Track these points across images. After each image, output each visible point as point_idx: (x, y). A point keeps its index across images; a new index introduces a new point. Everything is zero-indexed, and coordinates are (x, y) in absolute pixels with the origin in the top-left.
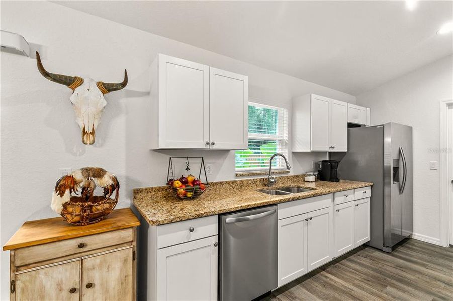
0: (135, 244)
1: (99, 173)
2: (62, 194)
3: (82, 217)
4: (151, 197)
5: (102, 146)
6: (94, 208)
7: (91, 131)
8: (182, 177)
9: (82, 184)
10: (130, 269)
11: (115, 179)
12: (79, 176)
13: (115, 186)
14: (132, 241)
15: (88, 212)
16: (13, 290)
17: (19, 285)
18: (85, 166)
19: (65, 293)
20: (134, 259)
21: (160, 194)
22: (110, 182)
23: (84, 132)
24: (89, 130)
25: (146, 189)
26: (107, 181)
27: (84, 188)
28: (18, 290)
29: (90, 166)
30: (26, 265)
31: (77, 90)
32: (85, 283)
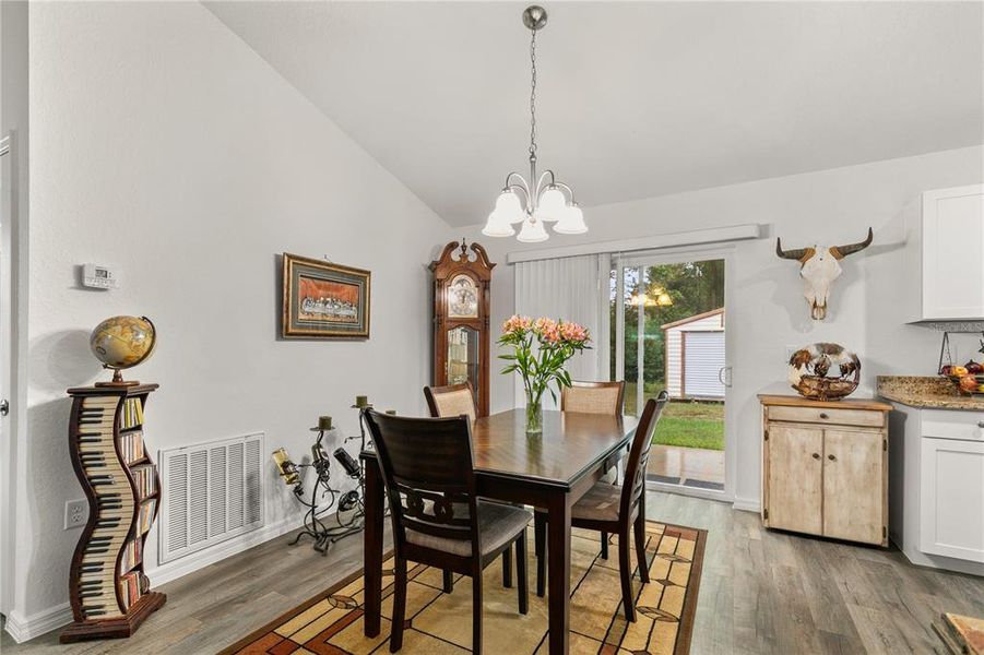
0: (886, 431)
1: (835, 350)
2: (799, 367)
3: (820, 392)
4: (909, 390)
5: (832, 321)
6: (831, 385)
7: (823, 304)
8: (971, 363)
9: (815, 361)
10: (879, 458)
11: (854, 357)
12: (813, 351)
13: (855, 366)
14: (882, 428)
15: (825, 388)
16: (766, 438)
17: (771, 434)
18: (819, 342)
19: (808, 456)
20: (885, 449)
21: (925, 387)
22: (850, 360)
23: (815, 305)
24: (820, 303)
25: (899, 378)
26: (845, 359)
27: (817, 366)
28: (771, 439)
29: (825, 342)
30: (775, 421)
31: (808, 263)
32: (827, 454)
